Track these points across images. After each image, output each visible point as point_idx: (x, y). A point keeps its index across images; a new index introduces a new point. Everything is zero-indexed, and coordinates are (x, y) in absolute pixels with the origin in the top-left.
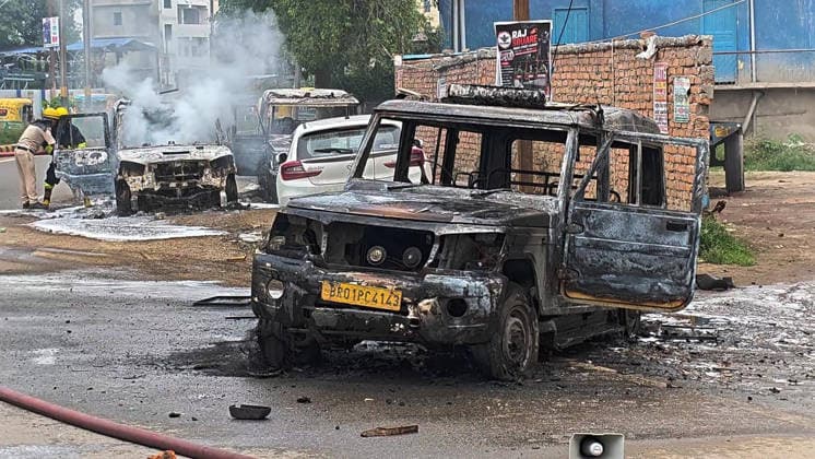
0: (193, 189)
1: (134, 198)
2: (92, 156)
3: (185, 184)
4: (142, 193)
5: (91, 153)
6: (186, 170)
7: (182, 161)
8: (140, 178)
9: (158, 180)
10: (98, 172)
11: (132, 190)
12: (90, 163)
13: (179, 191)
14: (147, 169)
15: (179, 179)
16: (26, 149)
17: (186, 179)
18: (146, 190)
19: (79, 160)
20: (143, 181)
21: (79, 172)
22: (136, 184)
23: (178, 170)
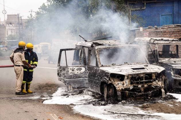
0: (149, 88)
1: (119, 93)
2: (77, 70)
3: (146, 86)
4: (123, 91)
5: (76, 68)
6: (146, 78)
7: (144, 73)
8: (122, 82)
9: (132, 83)
10: (80, 77)
11: (117, 89)
12: (76, 73)
13: (142, 90)
14: (126, 78)
15: (142, 83)
16: (19, 66)
17: (146, 83)
18: (126, 89)
19: (70, 71)
20: (123, 84)
21: (71, 77)
22: (119, 86)
23: (141, 78)
